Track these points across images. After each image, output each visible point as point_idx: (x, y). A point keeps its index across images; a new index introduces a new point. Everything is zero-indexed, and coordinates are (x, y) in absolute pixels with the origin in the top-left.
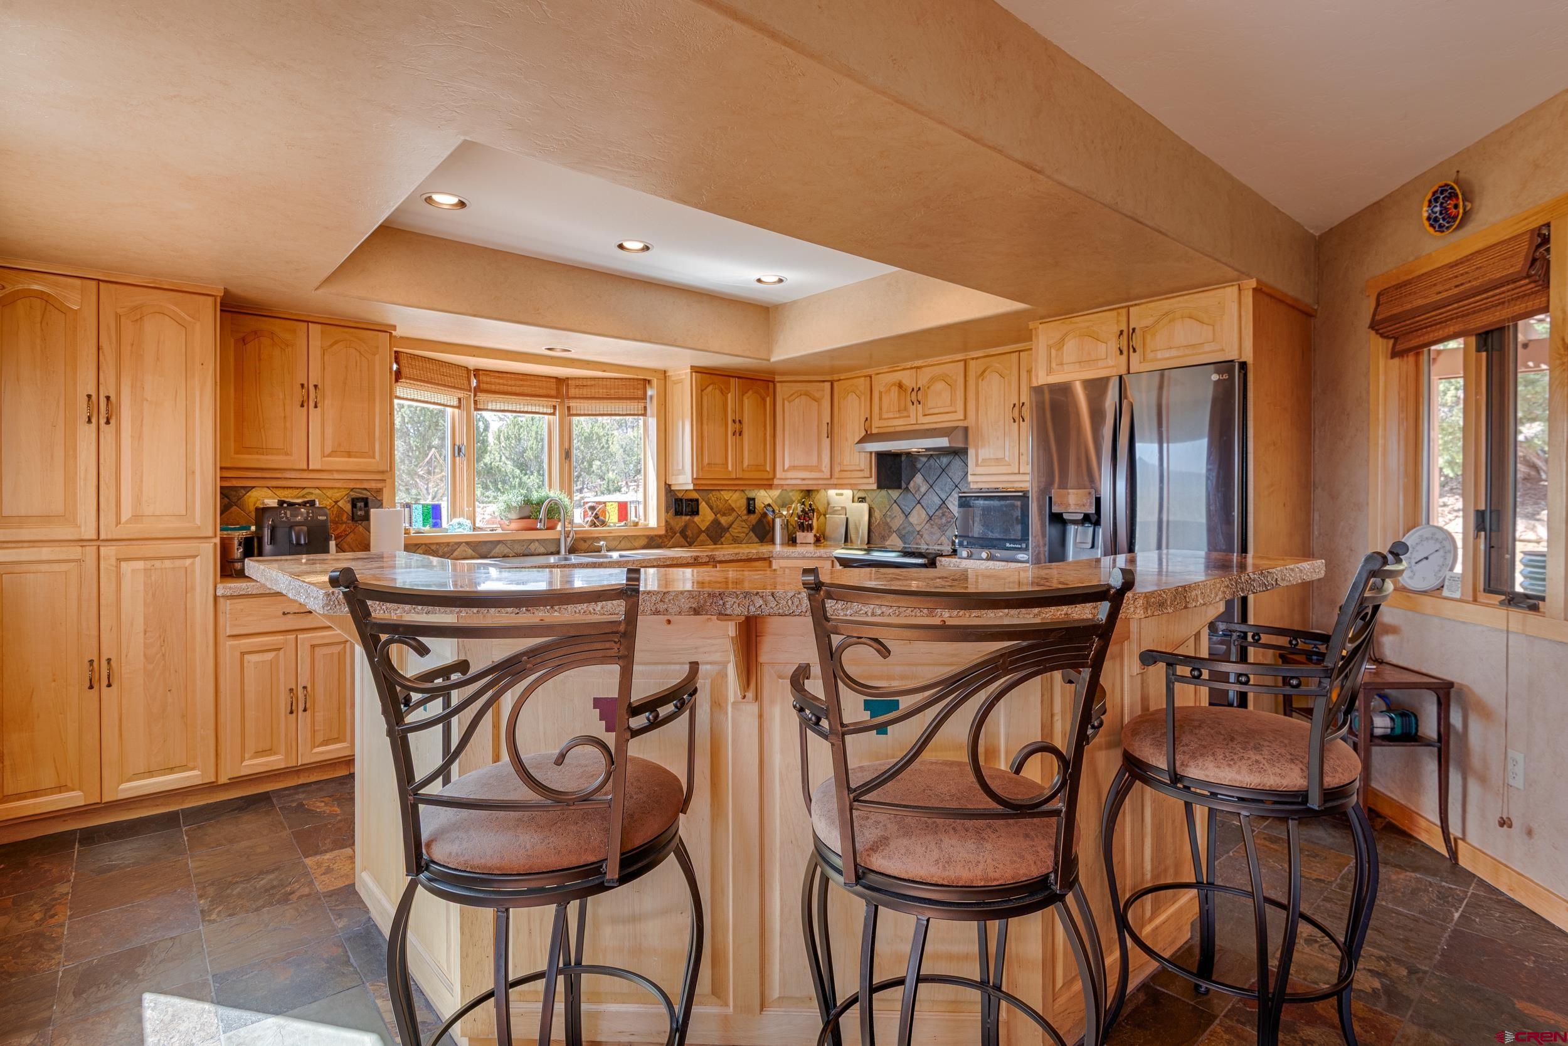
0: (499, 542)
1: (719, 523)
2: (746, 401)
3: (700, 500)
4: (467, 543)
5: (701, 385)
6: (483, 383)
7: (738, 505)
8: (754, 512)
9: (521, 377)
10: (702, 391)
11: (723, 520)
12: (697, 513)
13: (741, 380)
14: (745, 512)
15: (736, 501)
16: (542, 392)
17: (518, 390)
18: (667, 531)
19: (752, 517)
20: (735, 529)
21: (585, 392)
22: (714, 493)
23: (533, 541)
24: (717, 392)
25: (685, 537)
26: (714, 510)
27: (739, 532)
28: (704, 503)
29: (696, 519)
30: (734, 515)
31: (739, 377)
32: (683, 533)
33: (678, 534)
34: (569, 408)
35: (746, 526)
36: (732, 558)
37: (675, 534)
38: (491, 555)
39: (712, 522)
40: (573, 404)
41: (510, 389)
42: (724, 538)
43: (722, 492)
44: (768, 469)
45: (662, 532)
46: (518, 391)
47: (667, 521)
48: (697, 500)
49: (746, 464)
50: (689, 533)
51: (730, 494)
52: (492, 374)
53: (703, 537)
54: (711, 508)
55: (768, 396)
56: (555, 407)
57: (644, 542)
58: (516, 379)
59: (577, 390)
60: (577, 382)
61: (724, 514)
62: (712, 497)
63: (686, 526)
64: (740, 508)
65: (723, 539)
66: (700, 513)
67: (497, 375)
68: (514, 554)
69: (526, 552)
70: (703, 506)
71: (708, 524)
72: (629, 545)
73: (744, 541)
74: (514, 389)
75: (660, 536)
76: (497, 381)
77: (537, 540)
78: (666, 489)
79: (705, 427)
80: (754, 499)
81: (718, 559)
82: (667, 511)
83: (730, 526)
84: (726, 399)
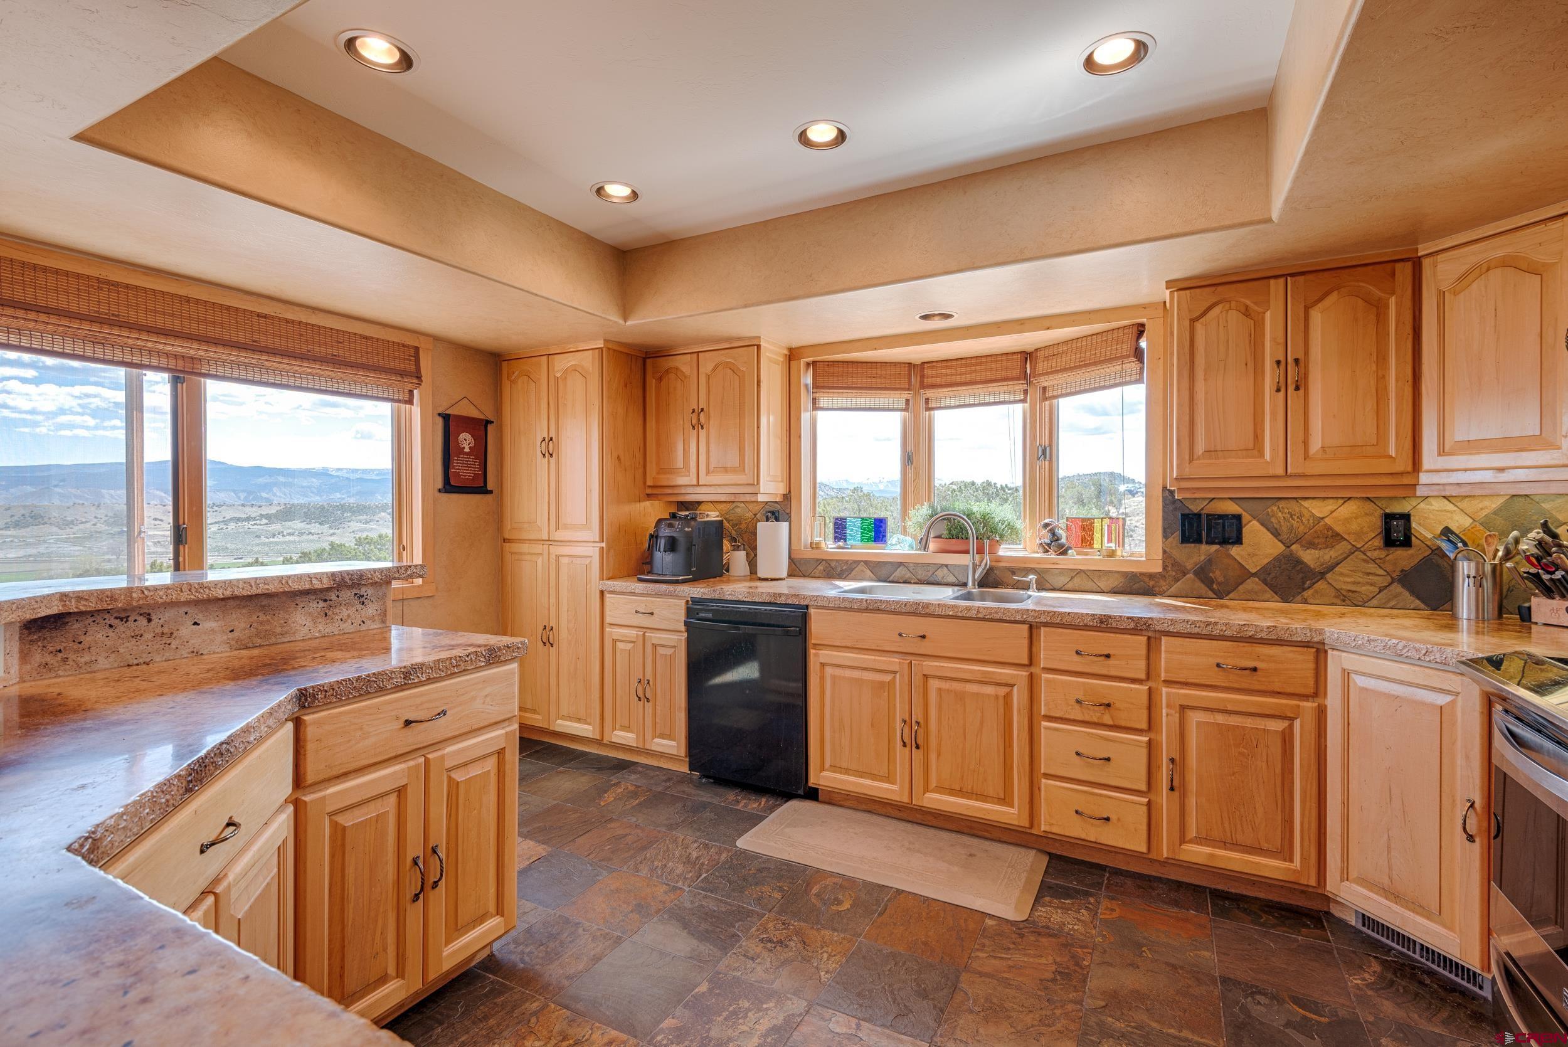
0: (901, 564)
1: (1299, 562)
2: (1316, 316)
3: (1246, 517)
4: (866, 562)
5: (1190, 311)
6: (928, 378)
7: (1354, 526)
8: (1407, 542)
9: (974, 361)
10: (1193, 321)
11: (1310, 557)
12: (1239, 541)
13: (1301, 279)
14: (1379, 542)
15: (1347, 520)
16: (999, 375)
17: (968, 378)
18: (1164, 568)
19: (1400, 553)
20: (1342, 574)
21: (1054, 363)
22: (1282, 504)
23: (942, 566)
24: (1234, 317)
25: (1208, 582)
26: (1284, 537)
27: (1354, 583)
28: (1255, 523)
29: (1235, 551)
30: (1342, 548)
31: (1292, 275)
32: (1203, 573)
33: (1190, 576)
34: (1044, 389)
35: (1382, 572)
36: (1196, 630)
37: (1185, 574)
38: (891, 579)
39: (1274, 559)
40: (1045, 381)
41: (958, 379)
42: (1310, 592)
43: (1306, 504)
44: (1392, 452)
45: (1158, 568)
46: (968, 380)
47: (1164, 552)
48: (1238, 518)
49: (1316, 445)
50: (1217, 574)
51: (1330, 506)
52: (939, 365)
53: (1252, 584)
54: (1276, 534)
55: (1393, 293)
56: (1026, 392)
57: (1114, 582)
58: (966, 366)
59: (1045, 363)
60: (1047, 352)
61: (1311, 545)
62: (1279, 514)
63: (1210, 561)
64: (1359, 534)
65: (1306, 594)
66: (1244, 540)
67: (944, 364)
68: (916, 581)
69: (931, 579)
70: (1253, 529)
71: (1266, 561)
72: (1090, 585)
73: (1374, 602)
74: (964, 378)
75: (1151, 576)
76: (944, 371)
77: (946, 566)
78: (1164, 499)
79: (1200, 387)
80: (1406, 517)
81: (1157, 628)
82: (1165, 536)
83: (1331, 568)
84: (1259, 325)
